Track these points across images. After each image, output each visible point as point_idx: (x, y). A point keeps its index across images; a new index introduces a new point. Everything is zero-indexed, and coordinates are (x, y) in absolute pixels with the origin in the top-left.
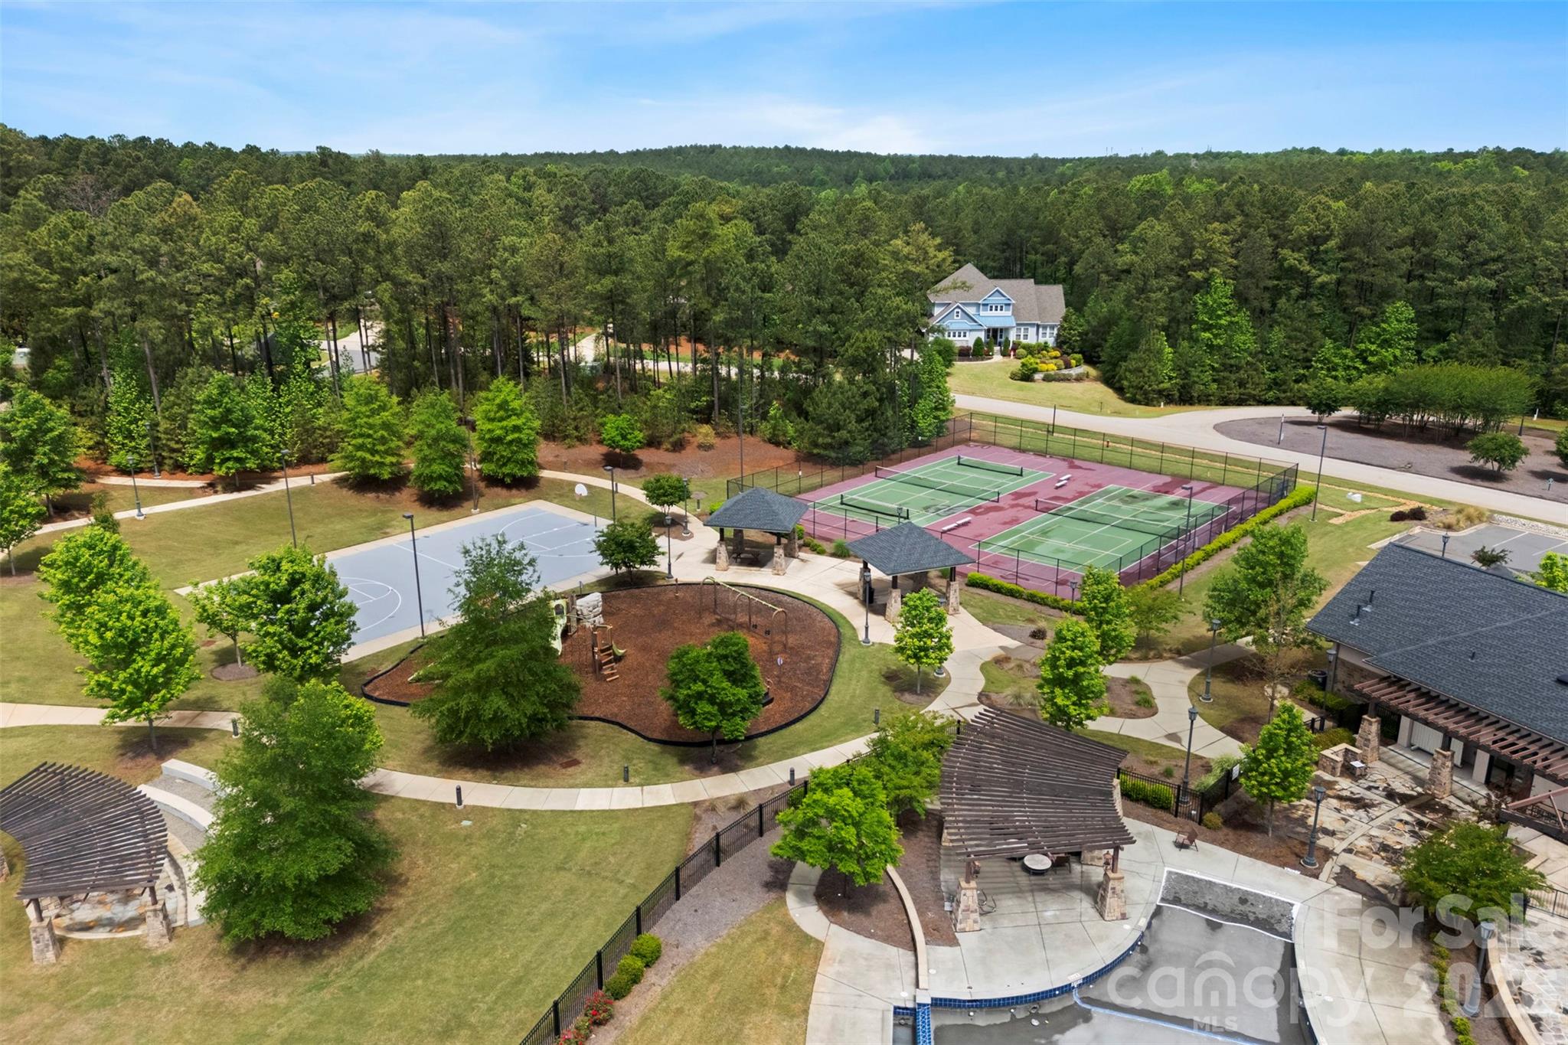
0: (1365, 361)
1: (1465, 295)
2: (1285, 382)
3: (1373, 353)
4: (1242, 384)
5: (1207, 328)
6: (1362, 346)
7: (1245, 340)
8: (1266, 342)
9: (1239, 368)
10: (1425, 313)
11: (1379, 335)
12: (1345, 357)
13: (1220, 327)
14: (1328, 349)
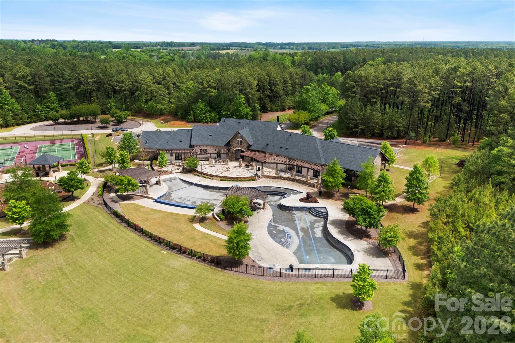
0: (49, 108)
1: (65, 89)
2: (31, 117)
3: (50, 106)
4: (21, 119)
5: (5, 104)
6: (47, 104)
7: (16, 106)
8: (22, 106)
9: (18, 115)
10: (58, 94)
11: (50, 101)
12: (43, 108)
13: (9, 104)
14: (38, 106)
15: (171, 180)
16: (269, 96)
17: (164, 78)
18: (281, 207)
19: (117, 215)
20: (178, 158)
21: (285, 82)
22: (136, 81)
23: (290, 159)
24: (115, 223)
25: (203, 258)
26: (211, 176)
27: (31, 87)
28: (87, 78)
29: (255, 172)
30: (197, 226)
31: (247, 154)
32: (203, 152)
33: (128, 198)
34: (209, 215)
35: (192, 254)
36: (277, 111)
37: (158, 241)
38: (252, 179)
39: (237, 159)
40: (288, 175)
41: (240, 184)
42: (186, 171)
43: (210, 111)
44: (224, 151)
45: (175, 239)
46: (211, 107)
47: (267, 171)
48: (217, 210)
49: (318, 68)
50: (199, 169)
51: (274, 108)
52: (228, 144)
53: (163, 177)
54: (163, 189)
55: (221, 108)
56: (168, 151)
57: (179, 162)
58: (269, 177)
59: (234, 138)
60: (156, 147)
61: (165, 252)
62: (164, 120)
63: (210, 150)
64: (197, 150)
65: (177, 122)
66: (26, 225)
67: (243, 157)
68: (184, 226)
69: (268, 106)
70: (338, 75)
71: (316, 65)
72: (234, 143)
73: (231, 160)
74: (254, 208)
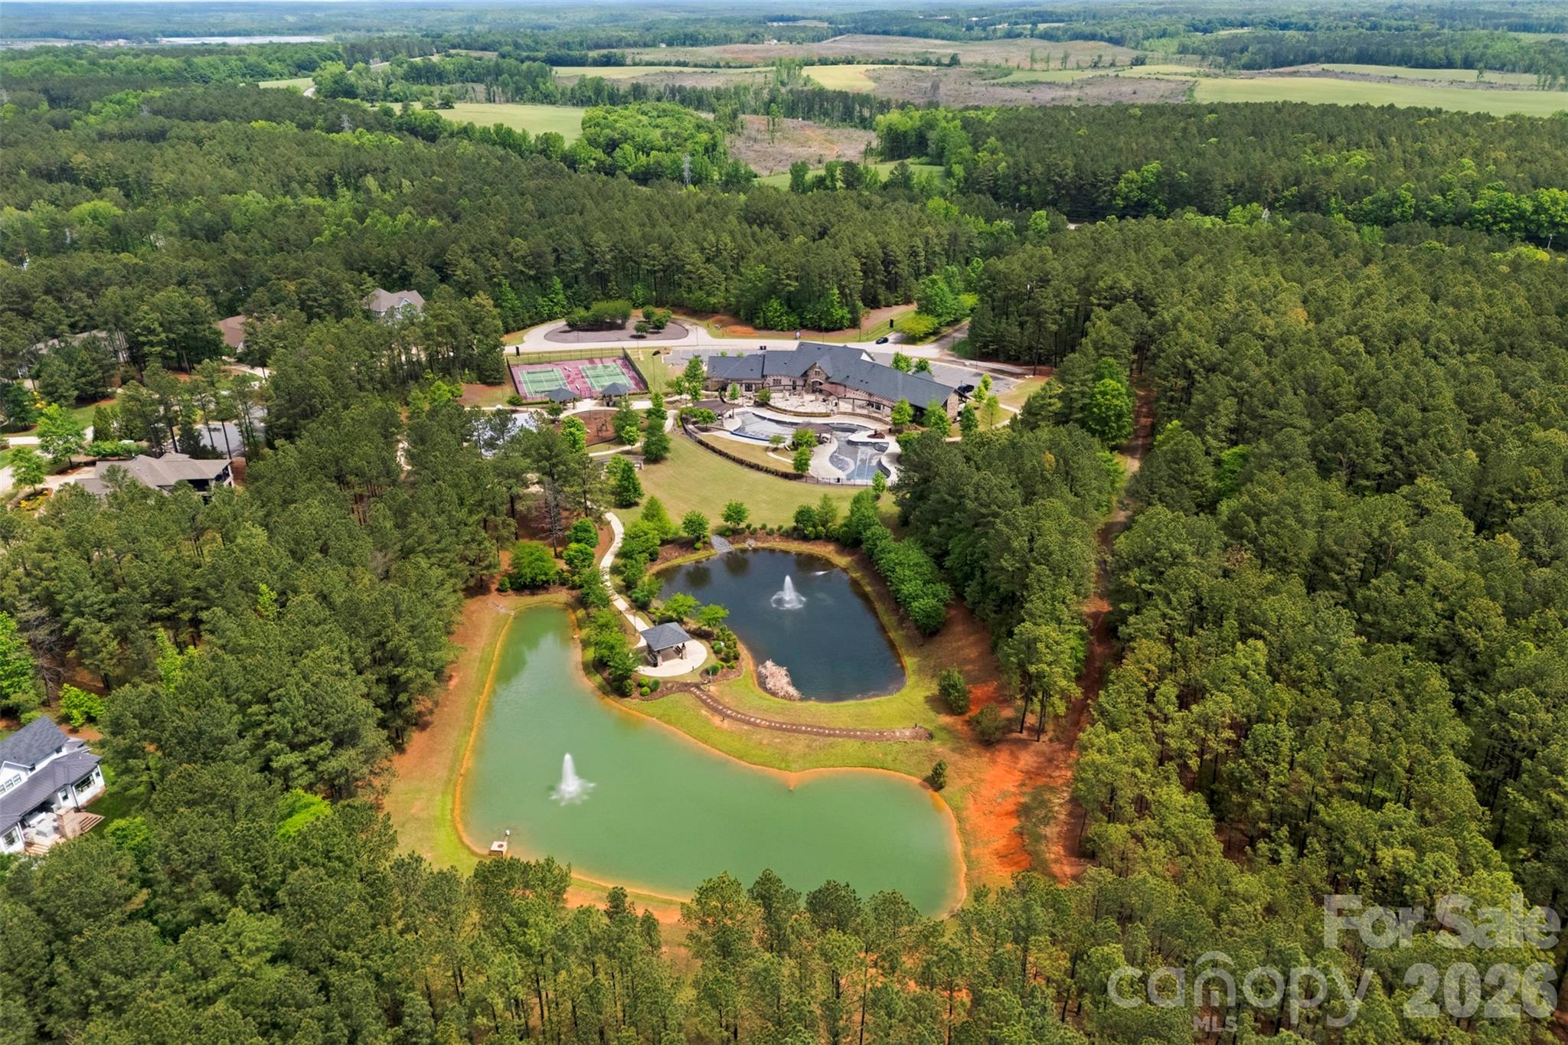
0: (552, 302)
3: (554, 298)
6: (550, 296)
8: (523, 302)
11: (554, 291)
12: (545, 302)
14: (540, 300)
15: (743, 413)
16: (882, 282)
17: (719, 251)
18: (850, 443)
19: (701, 443)
20: (748, 388)
21: (914, 254)
22: (677, 258)
23: (870, 395)
24: (701, 449)
25: (776, 473)
26: (785, 411)
27: (532, 273)
28: (603, 255)
29: (830, 407)
30: (771, 454)
31: (826, 387)
32: (777, 383)
33: (706, 430)
34: (781, 445)
35: (767, 471)
36: (897, 304)
37: (741, 462)
38: (827, 415)
39: (814, 392)
40: (865, 412)
41: (813, 420)
42: (758, 405)
43: (787, 313)
44: (800, 382)
45: (754, 461)
46: (789, 306)
47: (845, 406)
48: (788, 442)
49: (1020, 184)
50: (771, 402)
51: (892, 300)
52: (805, 374)
53: (736, 410)
54: (736, 423)
55: (804, 309)
56: (739, 381)
57: (749, 394)
58: (845, 413)
59: (811, 368)
60: (725, 375)
61: (746, 470)
62: (720, 321)
63: (785, 381)
64: (770, 380)
65: (739, 328)
66: (638, 445)
67: (821, 391)
68: (759, 454)
69: (881, 298)
70: (1040, 216)
71: (1017, 177)
72: (812, 373)
73: (807, 392)
74: (821, 442)
